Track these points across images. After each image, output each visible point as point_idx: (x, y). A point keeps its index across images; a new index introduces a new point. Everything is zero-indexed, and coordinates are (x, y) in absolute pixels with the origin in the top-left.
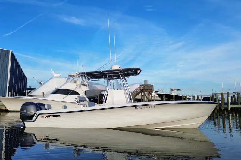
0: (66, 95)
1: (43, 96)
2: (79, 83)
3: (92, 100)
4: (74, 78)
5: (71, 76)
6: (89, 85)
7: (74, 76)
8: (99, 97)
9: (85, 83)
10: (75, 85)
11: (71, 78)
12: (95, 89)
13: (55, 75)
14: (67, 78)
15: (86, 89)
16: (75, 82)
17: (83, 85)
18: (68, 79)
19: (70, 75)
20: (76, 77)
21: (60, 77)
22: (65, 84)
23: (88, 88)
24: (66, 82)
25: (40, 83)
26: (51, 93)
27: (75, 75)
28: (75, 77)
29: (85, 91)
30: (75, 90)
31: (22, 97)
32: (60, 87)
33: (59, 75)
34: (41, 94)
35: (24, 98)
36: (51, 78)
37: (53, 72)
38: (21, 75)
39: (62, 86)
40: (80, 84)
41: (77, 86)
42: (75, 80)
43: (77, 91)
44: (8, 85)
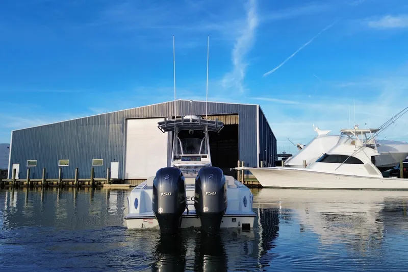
0: (340, 164)
1: (306, 166)
2: (359, 143)
3: (389, 170)
4: (351, 136)
5: (345, 133)
6: (378, 146)
7: (350, 133)
8: (402, 166)
9: (370, 143)
10: (353, 146)
11: (346, 136)
12: (390, 152)
13: (320, 133)
14: (338, 137)
15: (374, 152)
16: (353, 143)
17: (368, 146)
18: (341, 136)
19: (343, 131)
20: (354, 134)
21: (328, 135)
22: (336, 146)
23: (376, 151)
24: (339, 143)
25: (298, 146)
26: (316, 162)
27: (351, 131)
28: (352, 134)
29: (373, 157)
30: (354, 156)
31: (276, 167)
32: (329, 152)
33: (326, 132)
34: (302, 163)
35: (279, 169)
36: (315, 138)
37: (317, 128)
38: (270, 135)
39: (332, 150)
40: (361, 145)
41: (357, 149)
42: (352, 139)
43: (357, 156)
44: (258, 152)
